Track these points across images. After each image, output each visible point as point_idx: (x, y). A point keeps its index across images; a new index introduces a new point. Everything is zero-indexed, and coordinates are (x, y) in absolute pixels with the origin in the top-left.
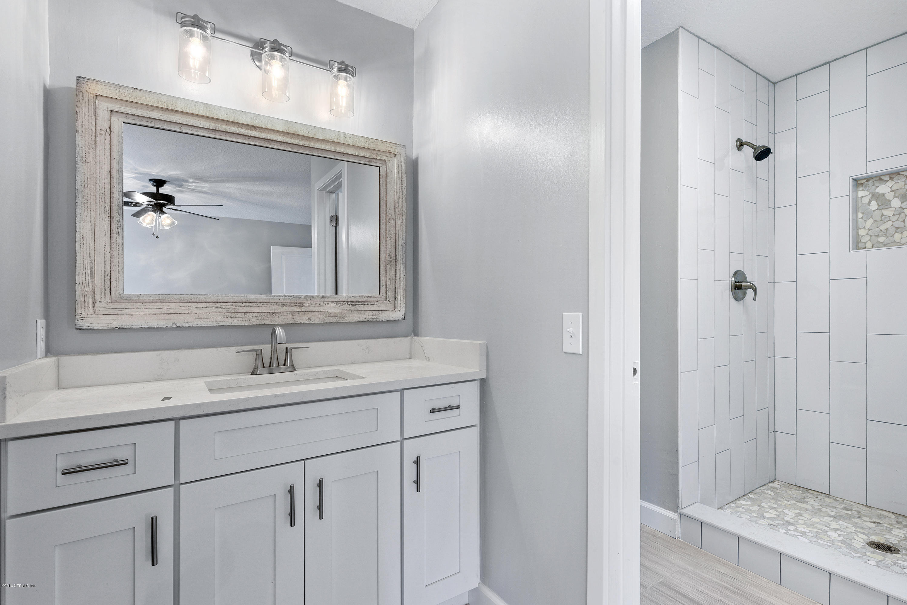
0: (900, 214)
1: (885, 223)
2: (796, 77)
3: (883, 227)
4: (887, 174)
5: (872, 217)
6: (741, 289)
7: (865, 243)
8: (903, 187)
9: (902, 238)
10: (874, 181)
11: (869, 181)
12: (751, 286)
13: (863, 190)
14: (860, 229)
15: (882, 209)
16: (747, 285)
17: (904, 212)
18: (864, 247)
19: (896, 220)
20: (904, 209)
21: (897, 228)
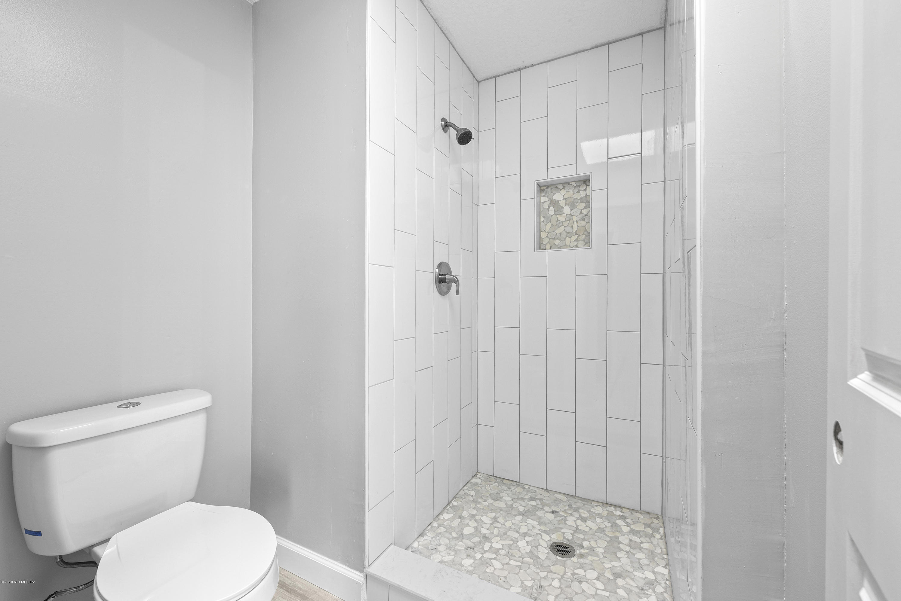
0: (569, 220)
1: (559, 227)
2: (496, 79)
3: (558, 231)
4: (561, 183)
5: (550, 222)
6: (445, 282)
7: (545, 245)
8: (572, 197)
9: (571, 242)
10: (552, 189)
11: (549, 188)
12: (454, 279)
13: (544, 196)
14: (542, 232)
15: (558, 215)
16: (451, 278)
17: (572, 219)
18: (545, 248)
19: (567, 226)
20: (572, 216)
21: (568, 233)
